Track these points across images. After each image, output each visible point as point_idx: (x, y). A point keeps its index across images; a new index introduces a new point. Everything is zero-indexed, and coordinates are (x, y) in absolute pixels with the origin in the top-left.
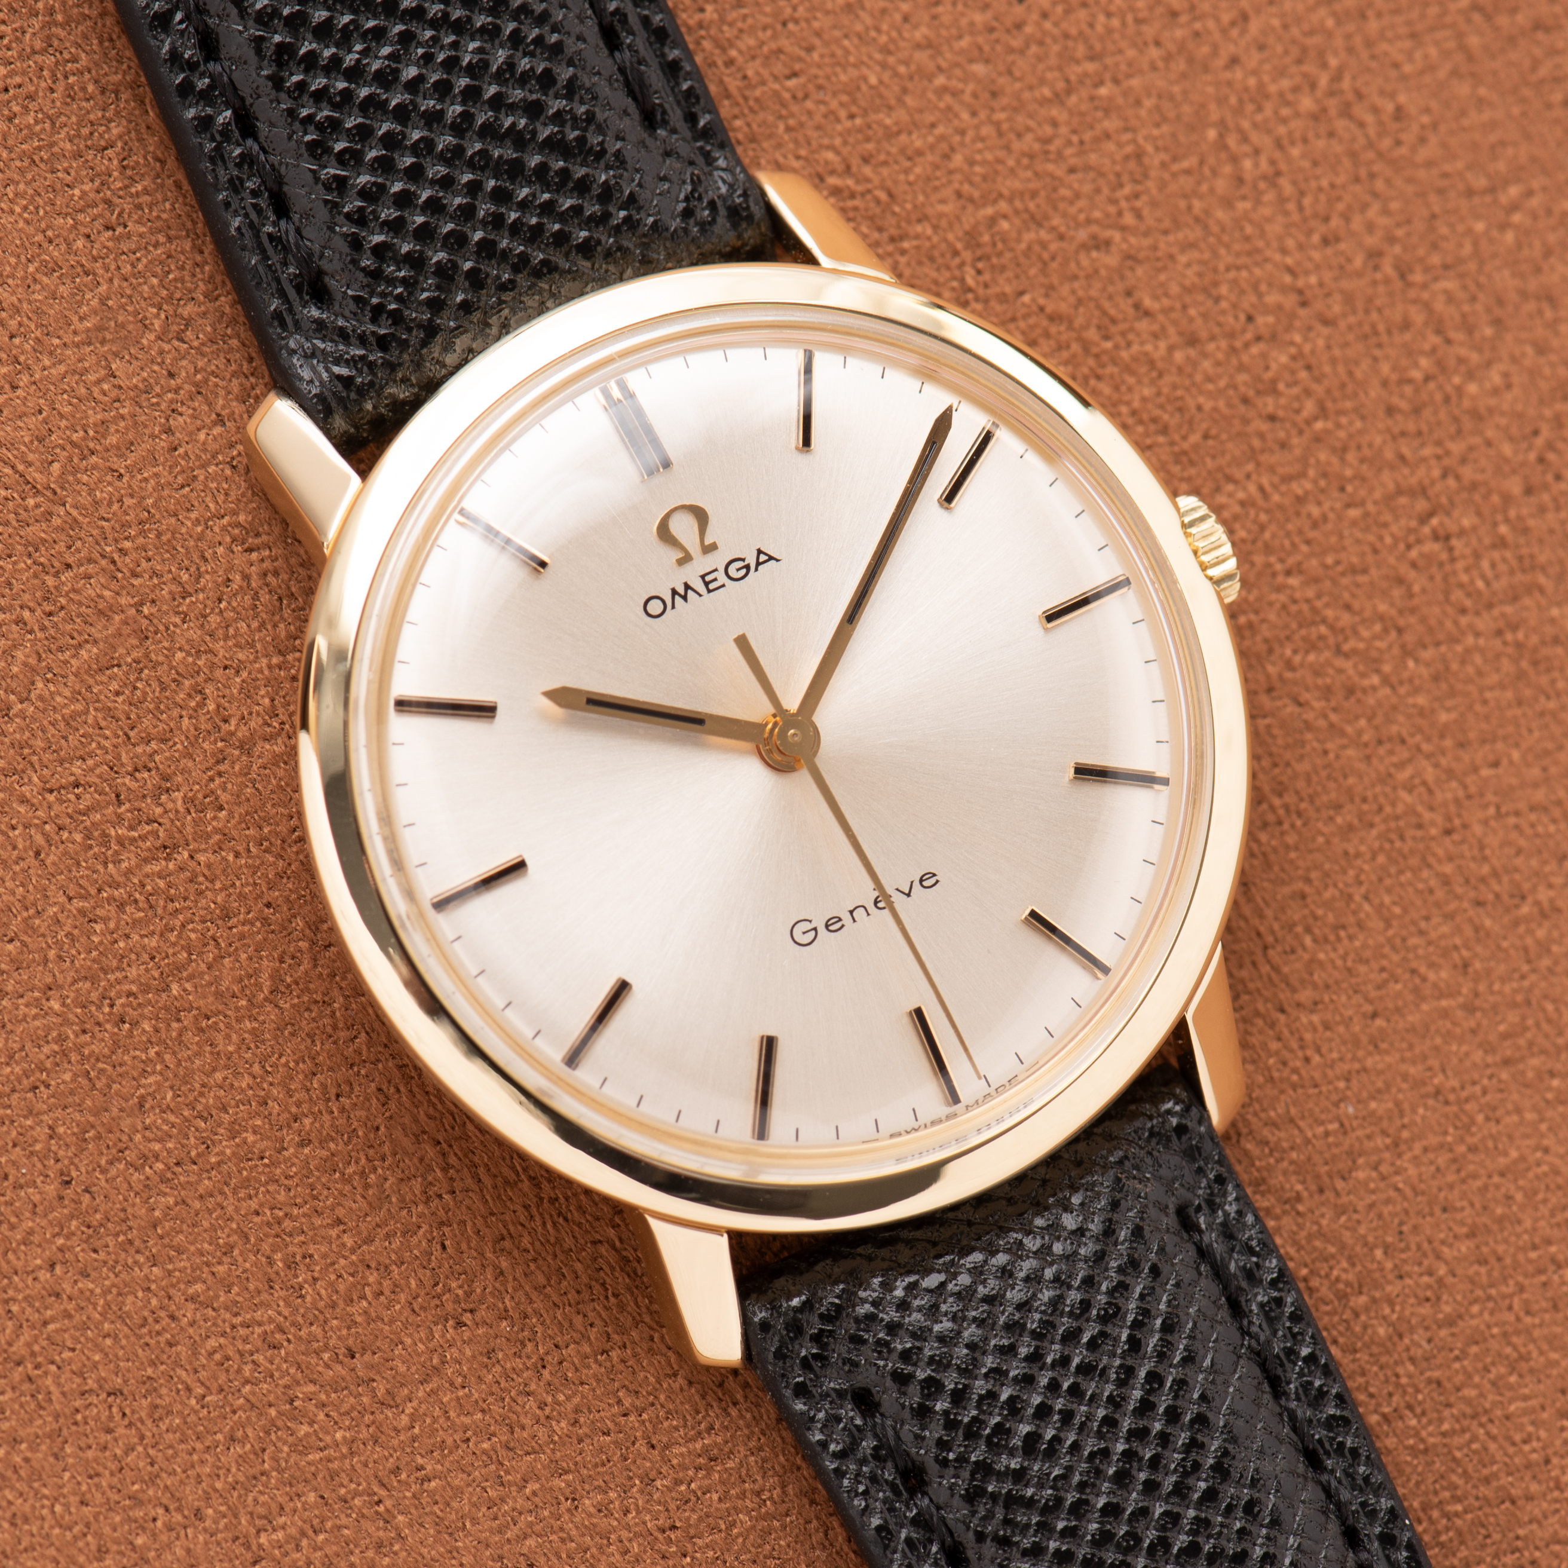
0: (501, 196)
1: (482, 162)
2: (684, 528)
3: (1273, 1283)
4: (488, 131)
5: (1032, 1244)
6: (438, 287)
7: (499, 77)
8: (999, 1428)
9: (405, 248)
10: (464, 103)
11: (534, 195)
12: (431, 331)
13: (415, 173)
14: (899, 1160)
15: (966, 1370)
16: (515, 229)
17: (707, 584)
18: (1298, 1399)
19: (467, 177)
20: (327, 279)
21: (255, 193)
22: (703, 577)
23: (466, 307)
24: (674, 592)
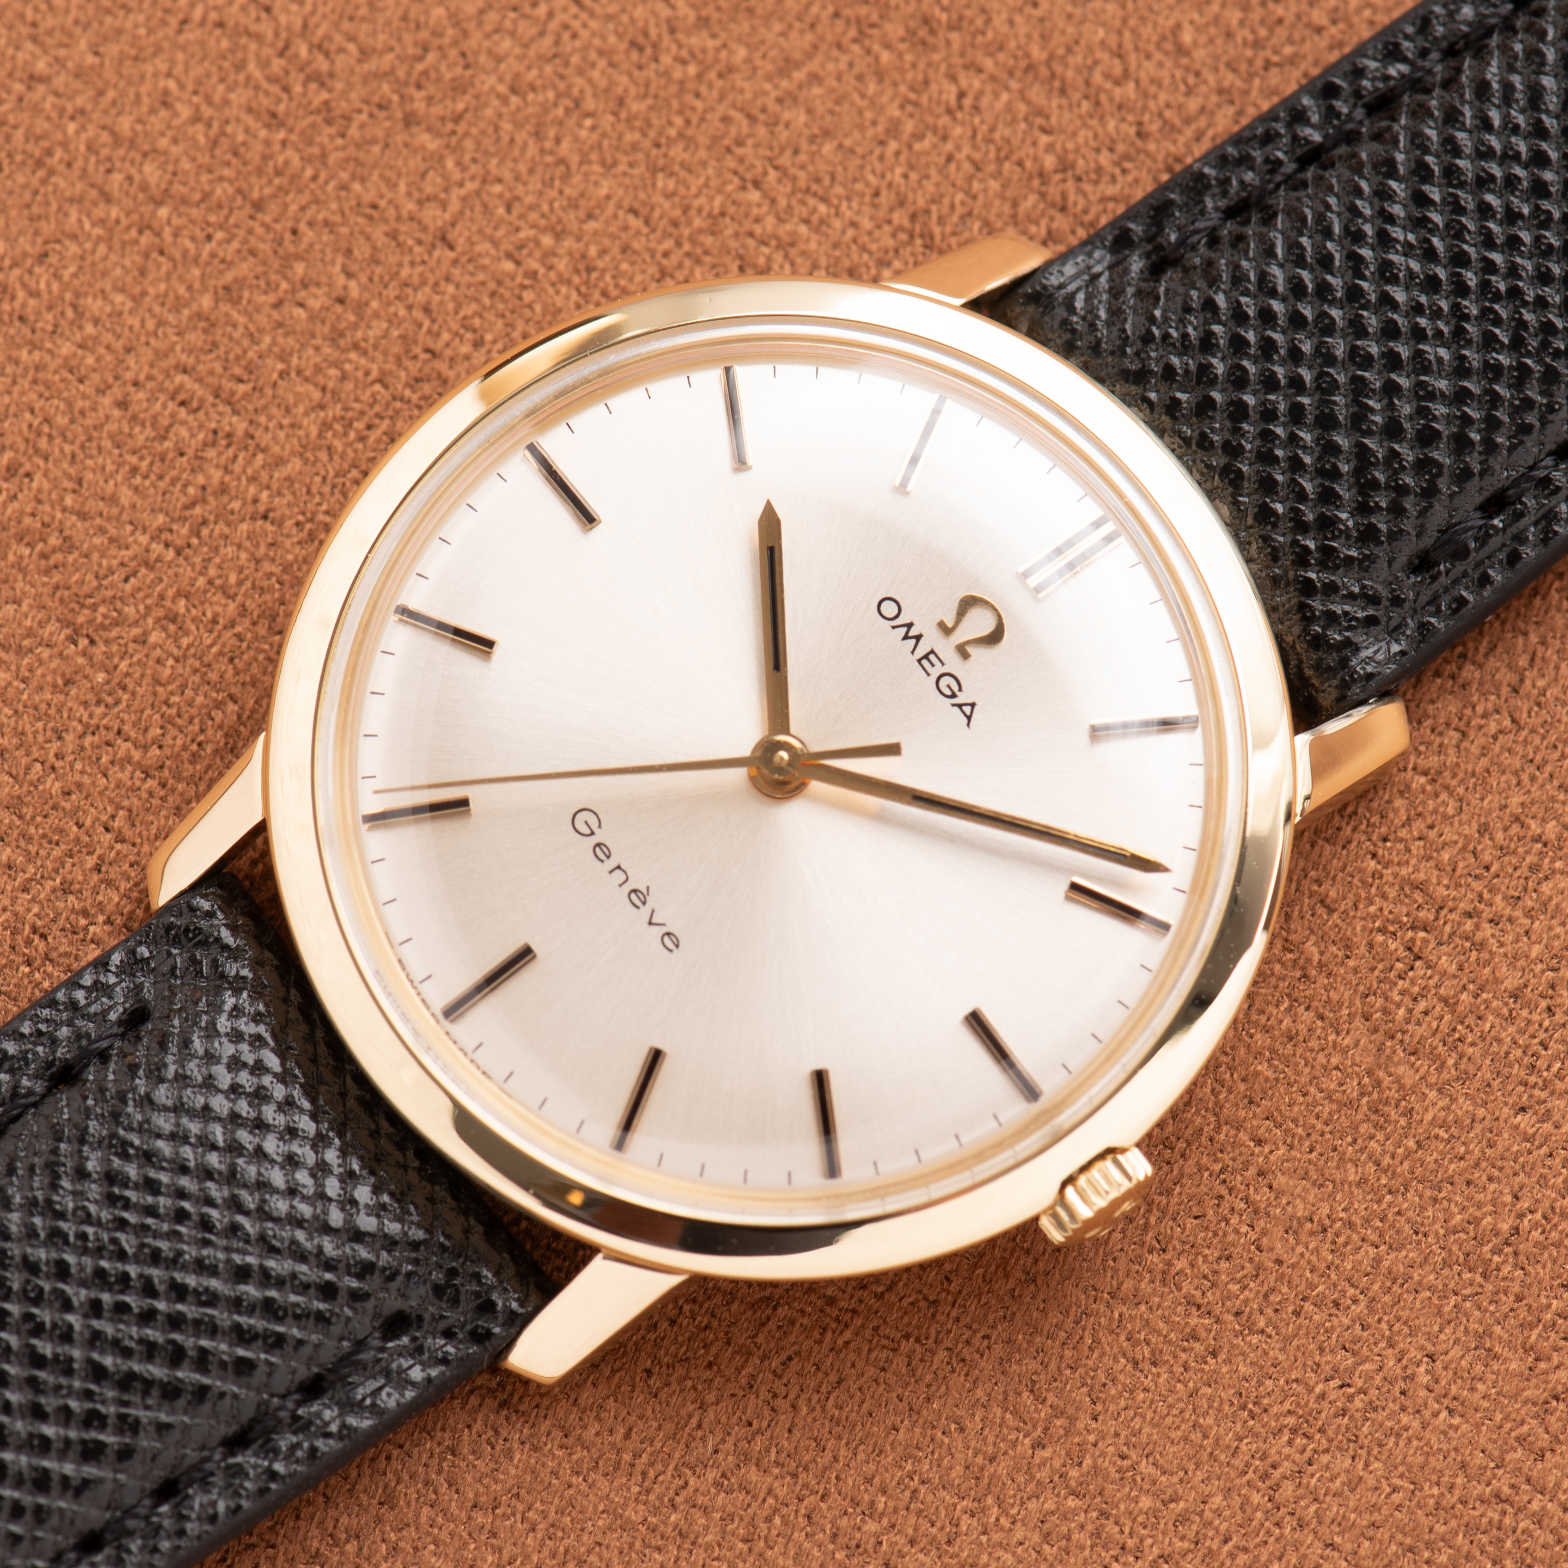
0: (1296, 413)
1: (1325, 387)
2: (979, 623)
4: (1359, 387)
5: (331, 1156)
6: (1187, 372)
7: (1418, 385)
9: (1219, 330)
10: (1383, 355)
11: (1305, 447)
13: (1297, 322)
16: (1266, 435)
17: (926, 657)
19: (1306, 374)
22: (932, 652)
24: (909, 625)
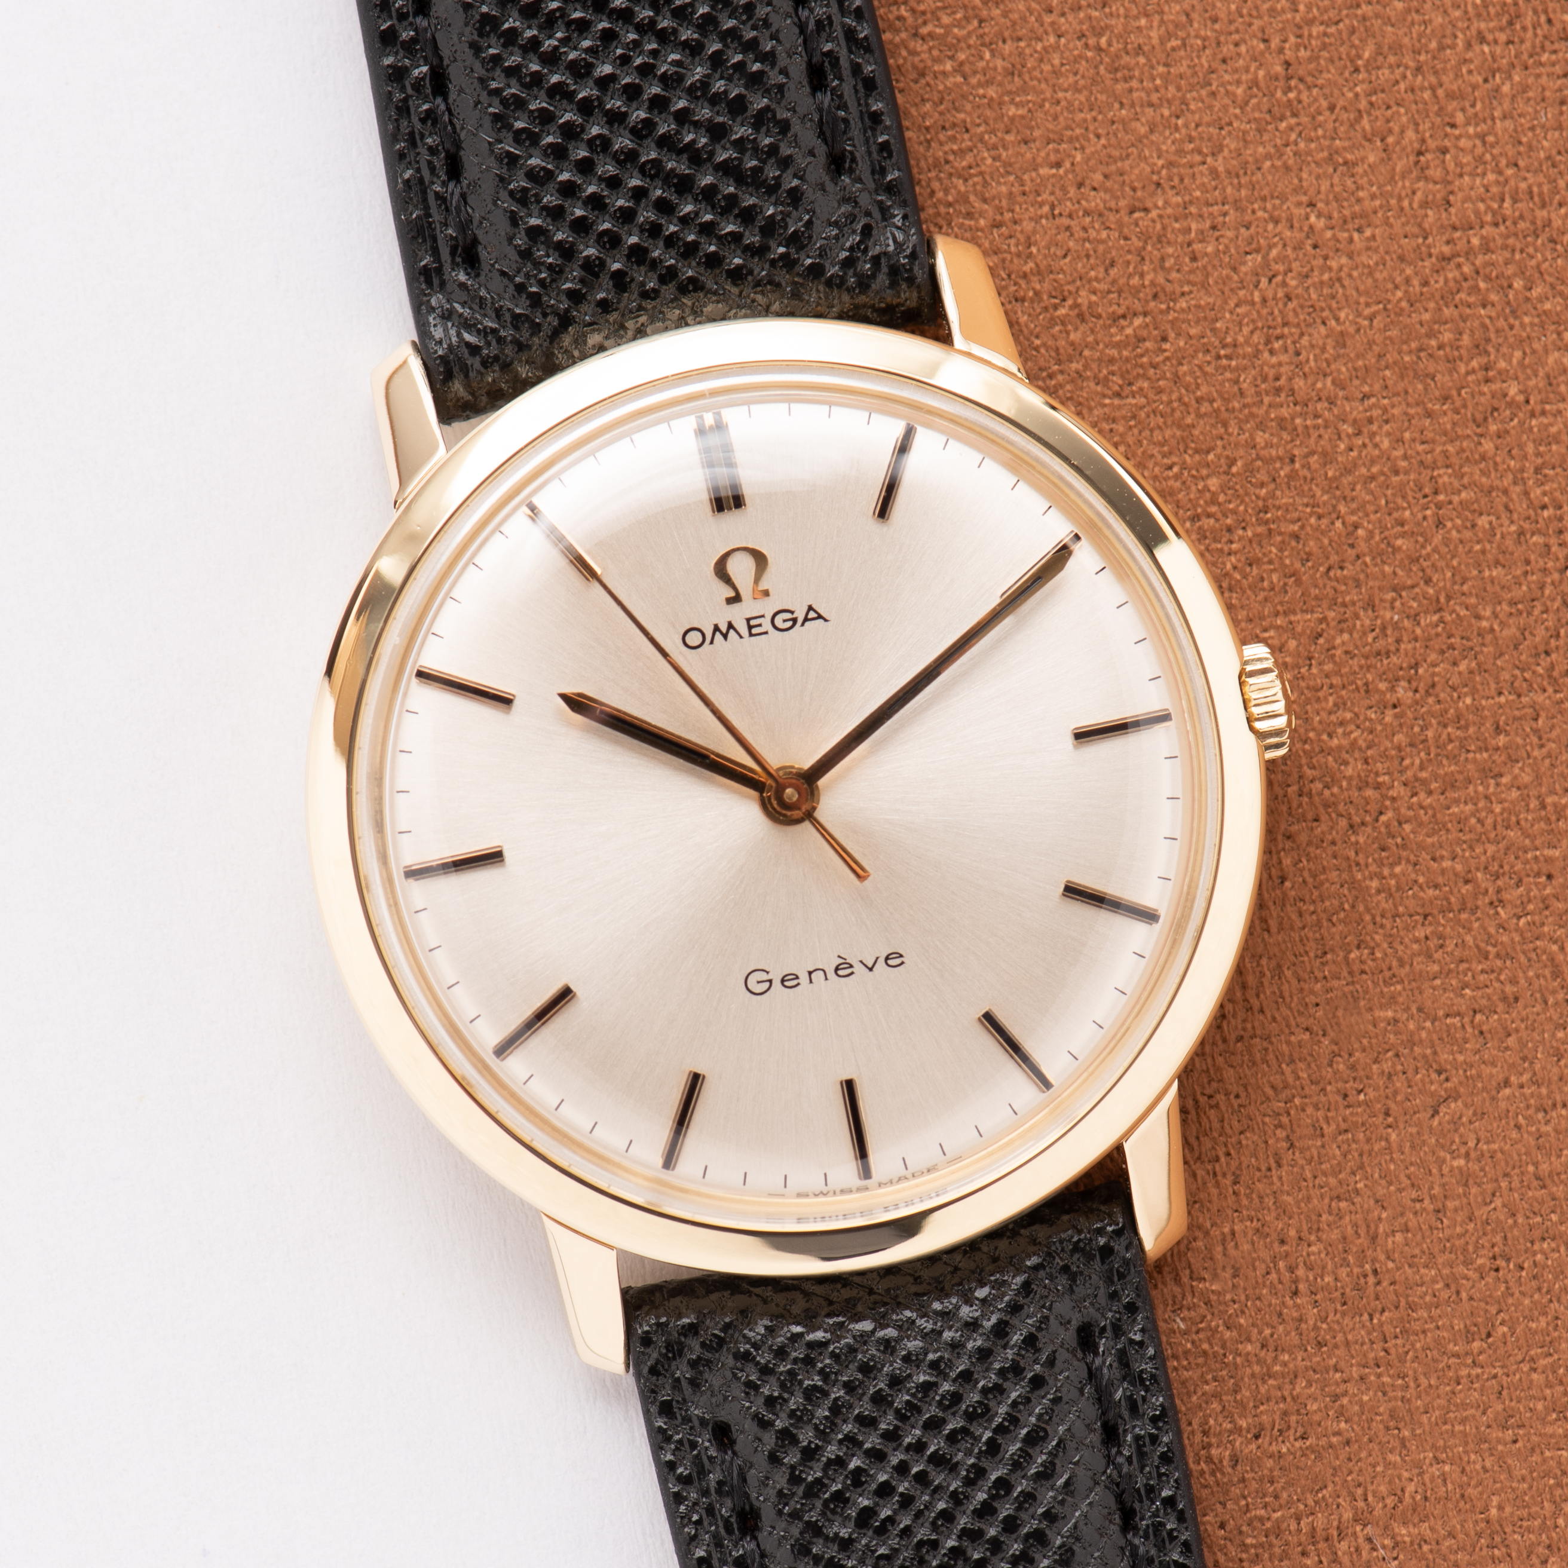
0: (664, 207)
1: (653, 171)
2: (741, 569)
3: (1154, 1420)
4: (667, 142)
5: (924, 1326)
6: (582, 281)
7: (691, 91)
8: (838, 1496)
9: (559, 236)
10: (650, 109)
11: (697, 214)
12: (566, 321)
13: (585, 167)
14: (799, 1220)
15: (823, 1432)
16: (671, 242)
17: (750, 627)
18: (1146, 1537)
19: (635, 182)
20: (480, 248)
21: (432, 151)
22: (748, 620)
23: (605, 306)
24: (716, 628)
